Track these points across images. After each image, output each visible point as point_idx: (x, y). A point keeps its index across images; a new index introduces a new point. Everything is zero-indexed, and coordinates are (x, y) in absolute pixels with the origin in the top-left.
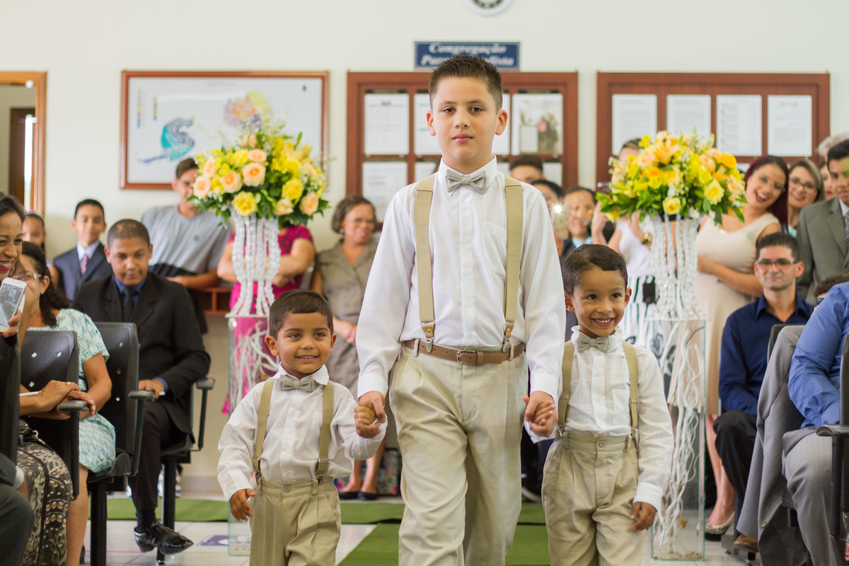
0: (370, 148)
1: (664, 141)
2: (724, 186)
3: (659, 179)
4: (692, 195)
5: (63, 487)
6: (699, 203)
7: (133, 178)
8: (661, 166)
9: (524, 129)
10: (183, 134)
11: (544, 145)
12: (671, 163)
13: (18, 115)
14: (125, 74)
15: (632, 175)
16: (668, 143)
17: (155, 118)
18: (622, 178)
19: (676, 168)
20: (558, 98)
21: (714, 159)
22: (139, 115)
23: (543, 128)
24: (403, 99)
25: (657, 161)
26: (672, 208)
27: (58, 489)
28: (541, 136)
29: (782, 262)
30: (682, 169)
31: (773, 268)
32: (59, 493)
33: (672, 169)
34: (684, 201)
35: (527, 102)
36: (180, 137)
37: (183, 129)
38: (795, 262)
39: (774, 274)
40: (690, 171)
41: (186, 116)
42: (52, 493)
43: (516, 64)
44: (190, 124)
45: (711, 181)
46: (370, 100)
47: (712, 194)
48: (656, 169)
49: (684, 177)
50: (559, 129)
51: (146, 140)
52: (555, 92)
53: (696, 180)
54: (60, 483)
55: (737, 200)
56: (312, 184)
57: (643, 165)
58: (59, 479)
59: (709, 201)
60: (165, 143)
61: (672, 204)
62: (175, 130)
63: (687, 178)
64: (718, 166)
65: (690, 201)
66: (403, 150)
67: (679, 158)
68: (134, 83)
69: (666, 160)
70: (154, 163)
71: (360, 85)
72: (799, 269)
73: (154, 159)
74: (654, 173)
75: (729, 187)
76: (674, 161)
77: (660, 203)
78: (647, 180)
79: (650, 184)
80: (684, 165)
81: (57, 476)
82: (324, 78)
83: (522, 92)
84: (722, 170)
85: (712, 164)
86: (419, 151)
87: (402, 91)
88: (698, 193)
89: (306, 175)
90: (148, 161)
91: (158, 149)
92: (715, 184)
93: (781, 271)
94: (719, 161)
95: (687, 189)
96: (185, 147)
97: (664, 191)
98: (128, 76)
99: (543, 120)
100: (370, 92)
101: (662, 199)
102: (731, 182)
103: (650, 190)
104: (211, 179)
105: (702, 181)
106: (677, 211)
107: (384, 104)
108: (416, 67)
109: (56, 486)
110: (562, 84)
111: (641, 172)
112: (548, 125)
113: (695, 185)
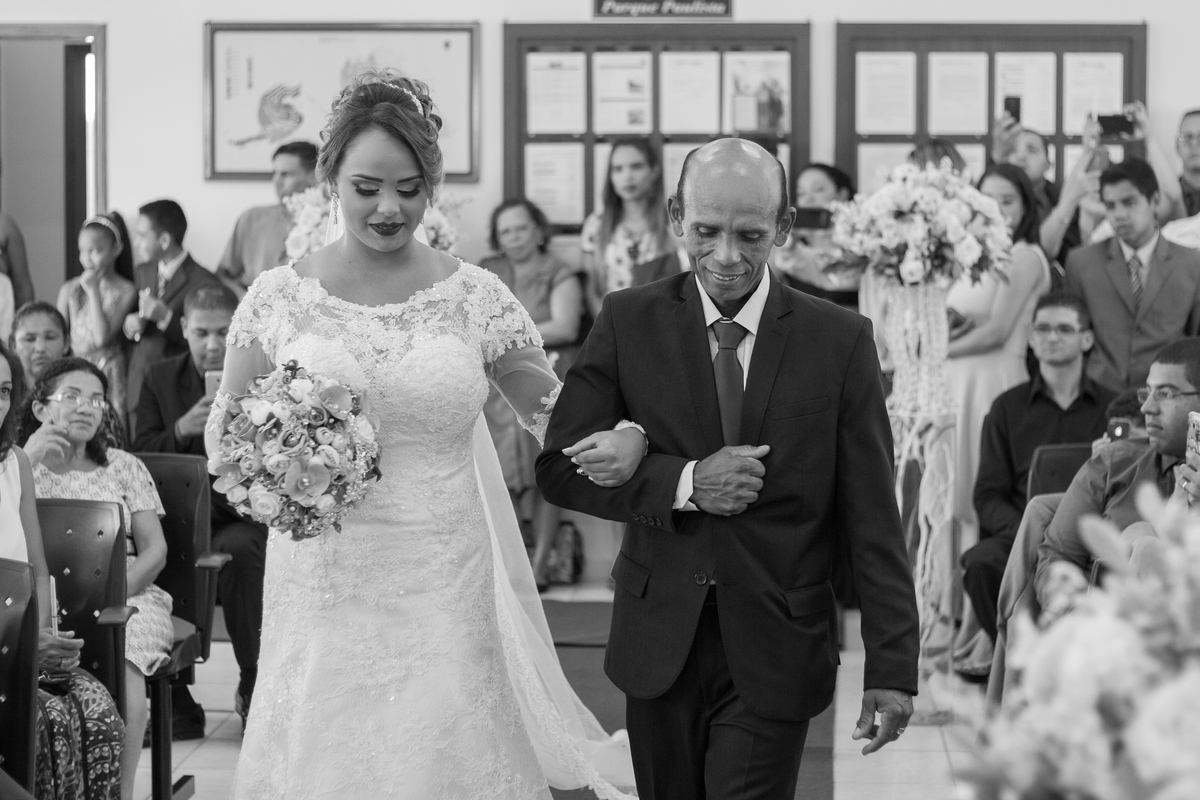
0: (535, 126)
1: (904, 180)
2: (981, 242)
3: (895, 235)
4: (939, 256)
5: (104, 728)
6: (947, 267)
7: (221, 166)
8: (899, 215)
9: (740, 99)
10: (288, 107)
11: (765, 120)
12: (912, 211)
13: (75, 54)
14: (209, 27)
15: (861, 226)
16: (909, 183)
17: (250, 85)
18: (849, 229)
19: (918, 219)
20: (783, 59)
21: (969, 205)
22: (229, 81)
23: (764, 98)
24: (578, 59)
25: (895, 208)
26: (912, 274)
27: (99, 732)
28: (761, 108)
29: (1065, 328)
30: (926, 220)
31: (1053, 336)
32: (101, 737)
33: (912, 220)
34: (928, 264)
35: (742, 63)
36: (283, 111)
37: (287, 100)
38: (1082, 330)
39: (1053, 343)
40: (936, 223)
41: (291, 83)
42: (92, 738)
43: (728, 11)
44: (296, 93)
45: (963, 238)
46: (536, 62)
47: (966, 252)
48: (892, 221)
49: (929, 231)
50: (786, 100)
51: (240, 116)
52: (779, 49)
53: (945, 233)
54: (100, 724)
55: (1000, 259)
56: (440, 240)
57: (874, 213)
58: (98, 719)
59: (960, 264)
60: (264, 119)
61: (912, 267)
62: (276, 101)
63: (934, 232)
64: (975, 214)
65: (936, 263)
66: (578, 127)
67: (922, 206)
68: (221, 39)
69: (906, 207)
70: (249, 146)
71: (520, 40)
72: (1088, 340)
73: (250, 140)
74: (889, 227)
75: (989, 242)
76: (916, 209)
77: (896, 267)
78: (880, 235)
79: (884, 242)
80: (929, 217)
81: (96, 716)
82: (472, 30)
83: (736, 49)
84: (979, 220)
85: (966, 213)
86: (600, 128)
87: (576, 49)
88: (947, 252)
89: (433, 228)
90: (241, 143)
91: (255, 128)
92: (971, 240)
93: (1061, 340)
94: (976, 207)
95: (933, 248)
96: (290, 124)
97: (901, 251)
98: (214, 29)
99: (764, 87)
100: (534, 49)
101: (900, 261)
102: (992, 235)
103: (885, 250)
104: (309, 234)
105: (951, 238)
106: (919, 277)
107: (553, 66)
108: (595, 16)
109: (95, 728)
110: (790, 39)
111: (873, 222)
112: (771, 93)
113: (944, 240)
